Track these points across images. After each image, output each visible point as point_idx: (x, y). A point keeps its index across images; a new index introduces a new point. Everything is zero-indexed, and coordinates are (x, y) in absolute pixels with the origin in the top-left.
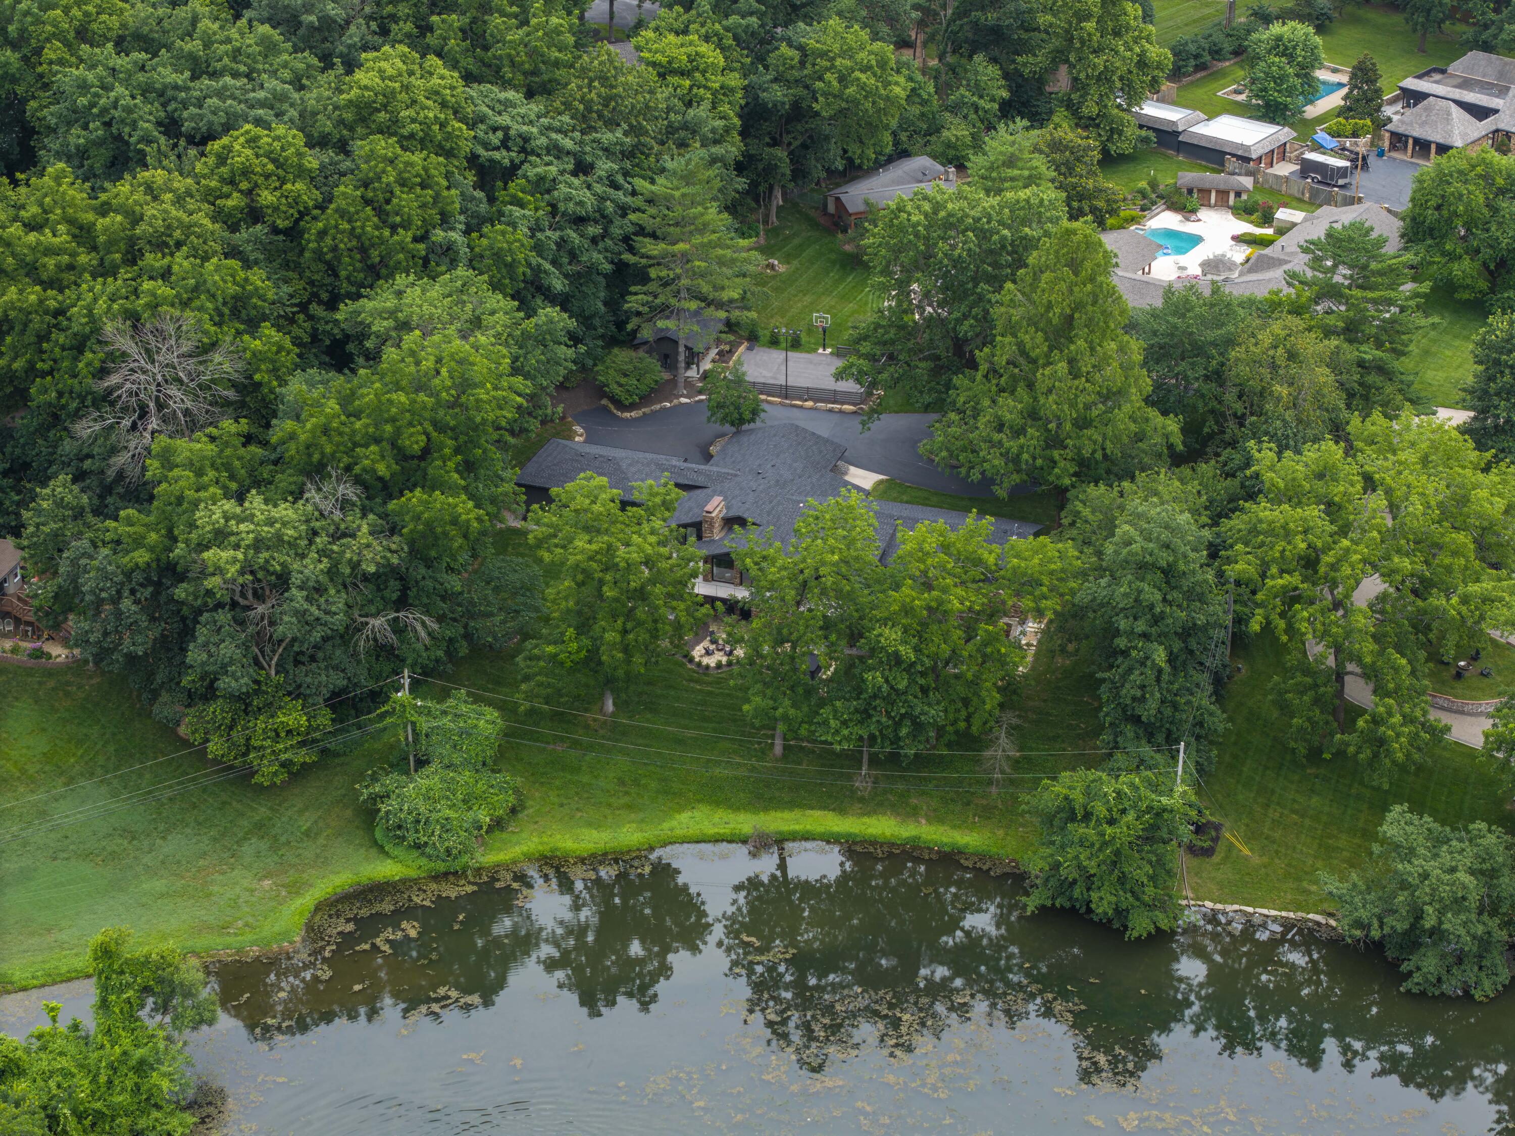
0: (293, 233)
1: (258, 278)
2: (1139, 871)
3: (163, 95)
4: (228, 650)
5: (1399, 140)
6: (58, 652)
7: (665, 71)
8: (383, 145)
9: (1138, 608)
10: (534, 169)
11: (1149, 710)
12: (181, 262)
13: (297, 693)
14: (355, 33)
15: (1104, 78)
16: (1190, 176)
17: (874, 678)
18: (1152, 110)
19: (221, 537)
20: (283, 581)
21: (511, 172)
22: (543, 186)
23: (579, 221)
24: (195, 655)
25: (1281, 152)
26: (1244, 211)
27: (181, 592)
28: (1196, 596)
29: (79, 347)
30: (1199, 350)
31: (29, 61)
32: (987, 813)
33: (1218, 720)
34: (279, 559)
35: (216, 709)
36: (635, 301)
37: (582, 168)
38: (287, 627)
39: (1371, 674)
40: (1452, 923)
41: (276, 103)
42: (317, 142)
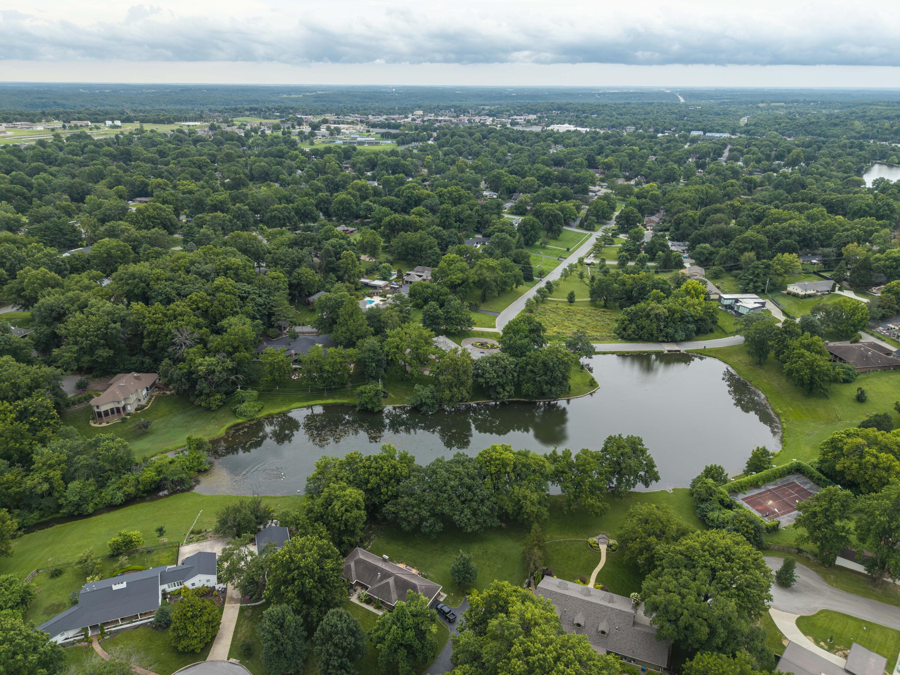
0: (206, 311)
1: (201, 320)
2: (375, 400)
3: (176, 289)
4: (204, 385)
5: (407, 282)
6: (168, 393)
7: (273, 278)
8: (222, 294)
9: (370, 357)
10: (251, 297)
11: (373, 374)
12: (185, 318)
13: (218, 392)
14: (212, 275)
15: (354, 275)
16: (371, 291)
17: (325, 375)
18: (363, 280)
19: (201, 365)
20: (214, 372)
21: (247, 297)
22: (253, 299)
23: (260, 305)
24: (198, 387)
25: (387, 286)
26: (381, 296)
27: (194, 376)
28: (379, 354)
29: (167, 335)
30: (375, 317)
31: (148, 285)
32: (348, 396)
33: (386, 376)
34: (213, 368)
35: (203, 397)
36: (273, 319)
37: (260, 296)
38: (216, 379)
39: (410, 365)
40: (428, 401)
41: (200, 288)
42: (209, 295)
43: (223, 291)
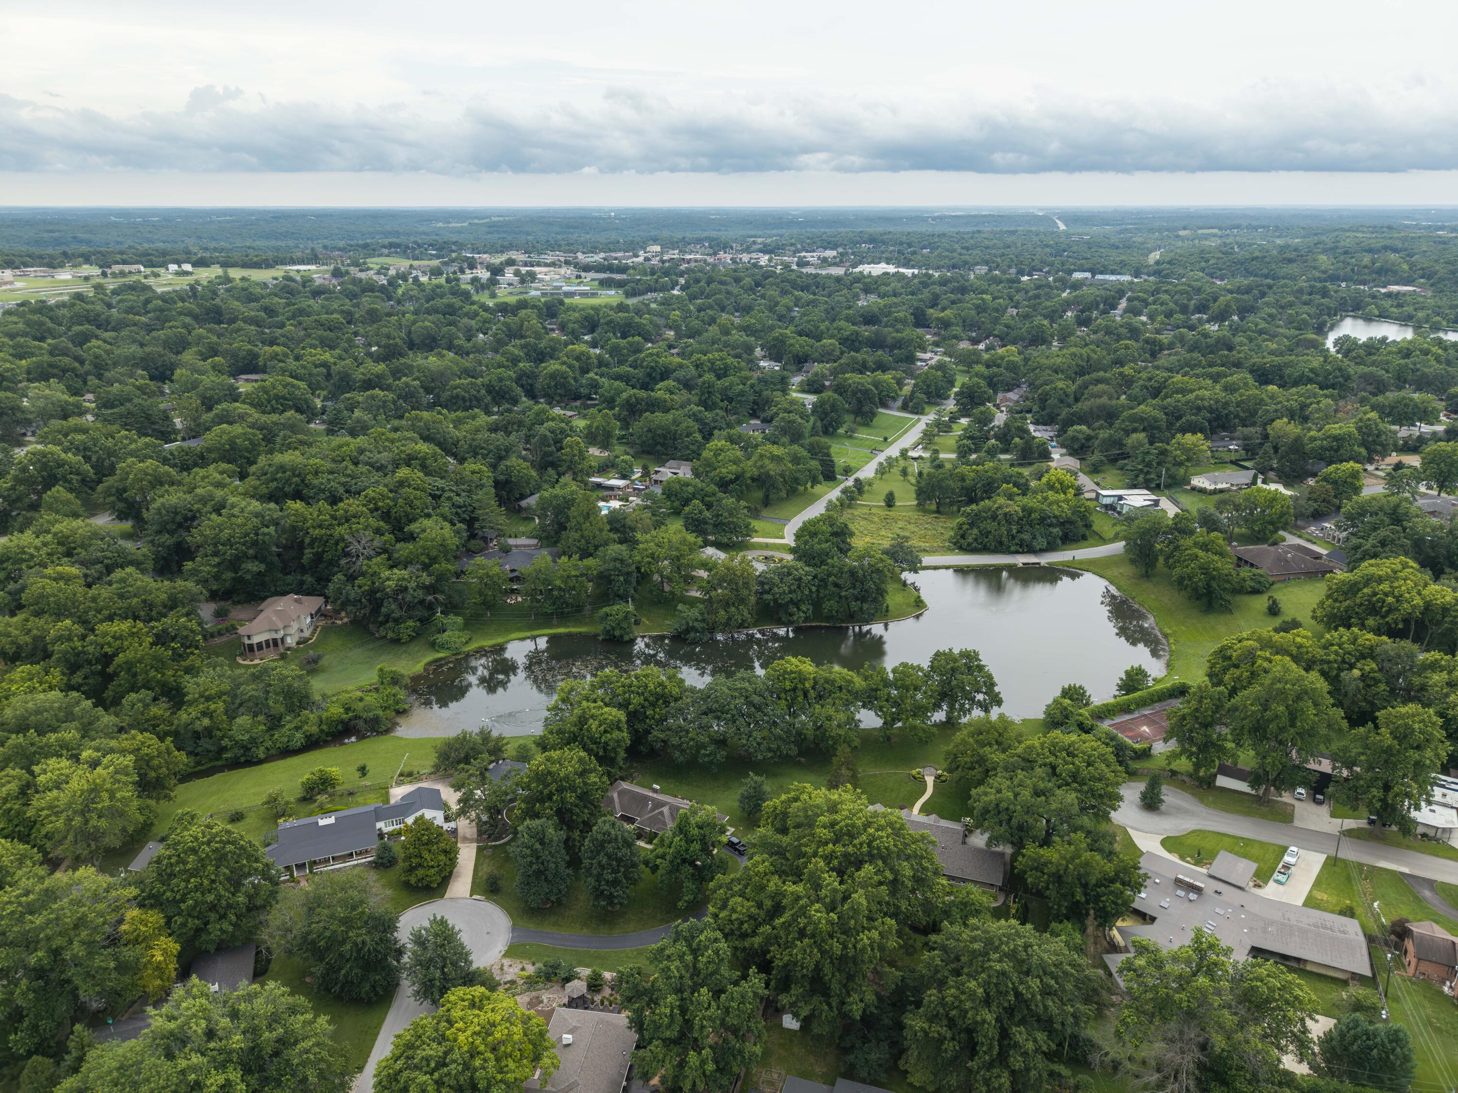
0: (389, 512)
1: (382, 523)
2: (625, 625)
3: (343, 484)
4: (393, 607)
5: (656, 482)
6: (339, 622)
7: (473, 472)
8: (407, 490)
9: (616, 569)
10: (447, 494)
11: (621, 592)
12: (362, 520)
13: (410, 618)
14: (390, 467)
15: (581, 471)
16: (606, 493)
17: (555, 593)
18: (593, 479)
19: (388, 579)
20: (406, 588)
21: (440, 497)
22: (449, 499)
23: (460, 507)
24: (384, 610)
25: (627, 486)
26: (621, 500)
27: (378, 595)
28: (628, 565)
29: (337, 544)
30: (618, 521)
31: (303, 481)
32: (586, 624)
33: (637, 596)
34: (404, 583)
35: (390, 624)
36: (477, 525)
37: (458, 495)
38: (408, 598)
39: (670, 580)
40: (696, 624)
41: (377, 482)
42: (391, 491)
43: (409, 486)
